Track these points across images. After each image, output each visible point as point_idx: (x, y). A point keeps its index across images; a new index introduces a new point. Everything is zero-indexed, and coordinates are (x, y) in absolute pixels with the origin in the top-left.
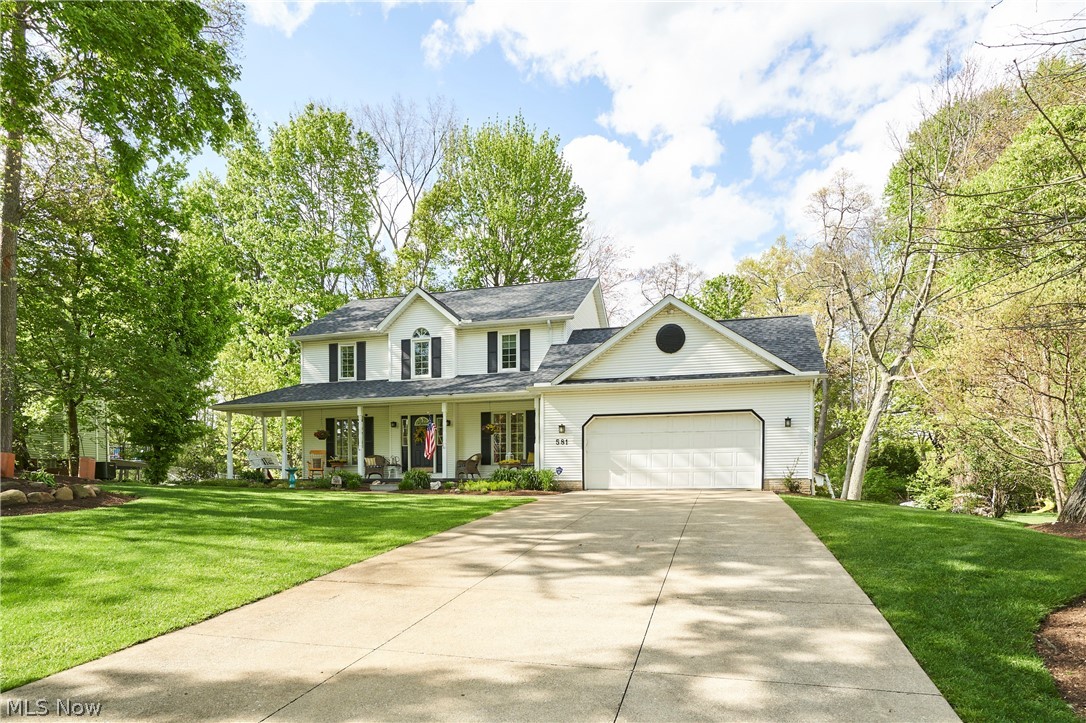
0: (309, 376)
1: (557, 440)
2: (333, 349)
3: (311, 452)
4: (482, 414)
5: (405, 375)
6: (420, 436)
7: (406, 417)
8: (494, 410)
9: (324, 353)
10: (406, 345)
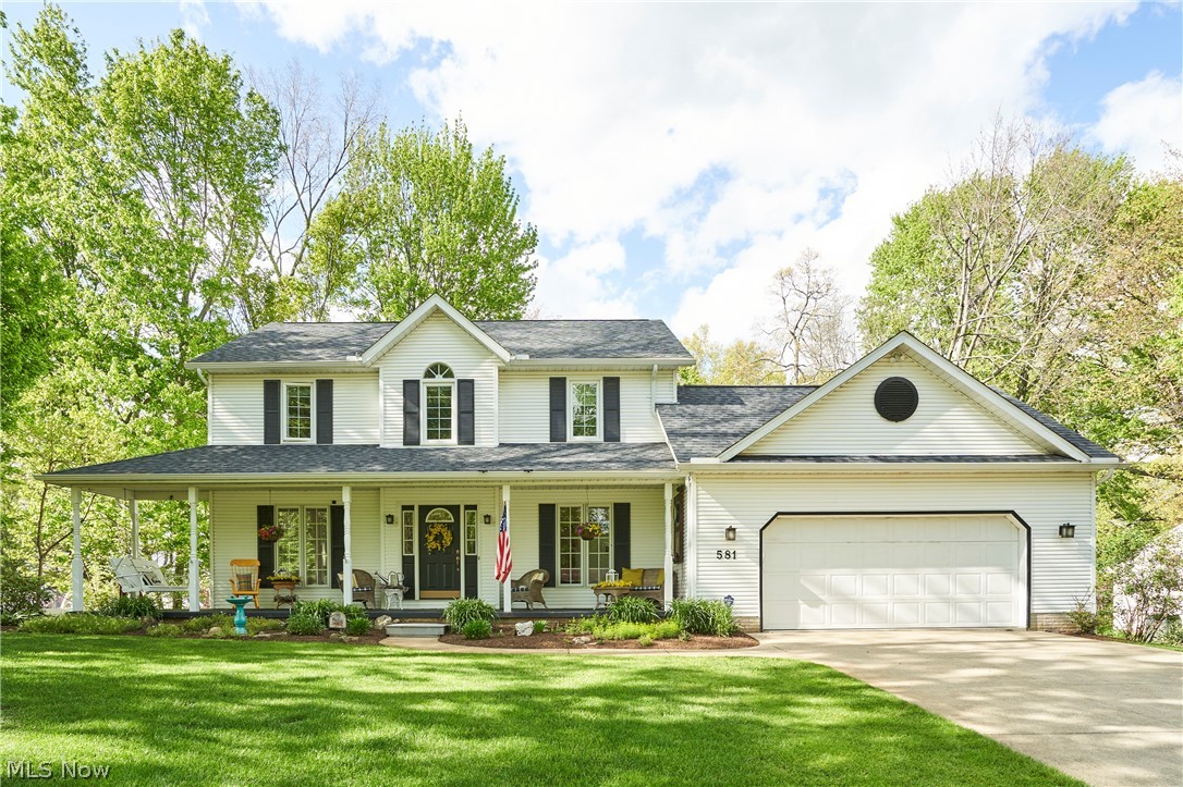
0: (227, 431)
1: (719, 552)
2: (272, 389)
3: (234, 562)
4: (541, 506)
5: (410, 438)
6: (435, 539)
7: (412, 508)
8: (561, 500)
9: (255, 395)
10: (410, 387)
